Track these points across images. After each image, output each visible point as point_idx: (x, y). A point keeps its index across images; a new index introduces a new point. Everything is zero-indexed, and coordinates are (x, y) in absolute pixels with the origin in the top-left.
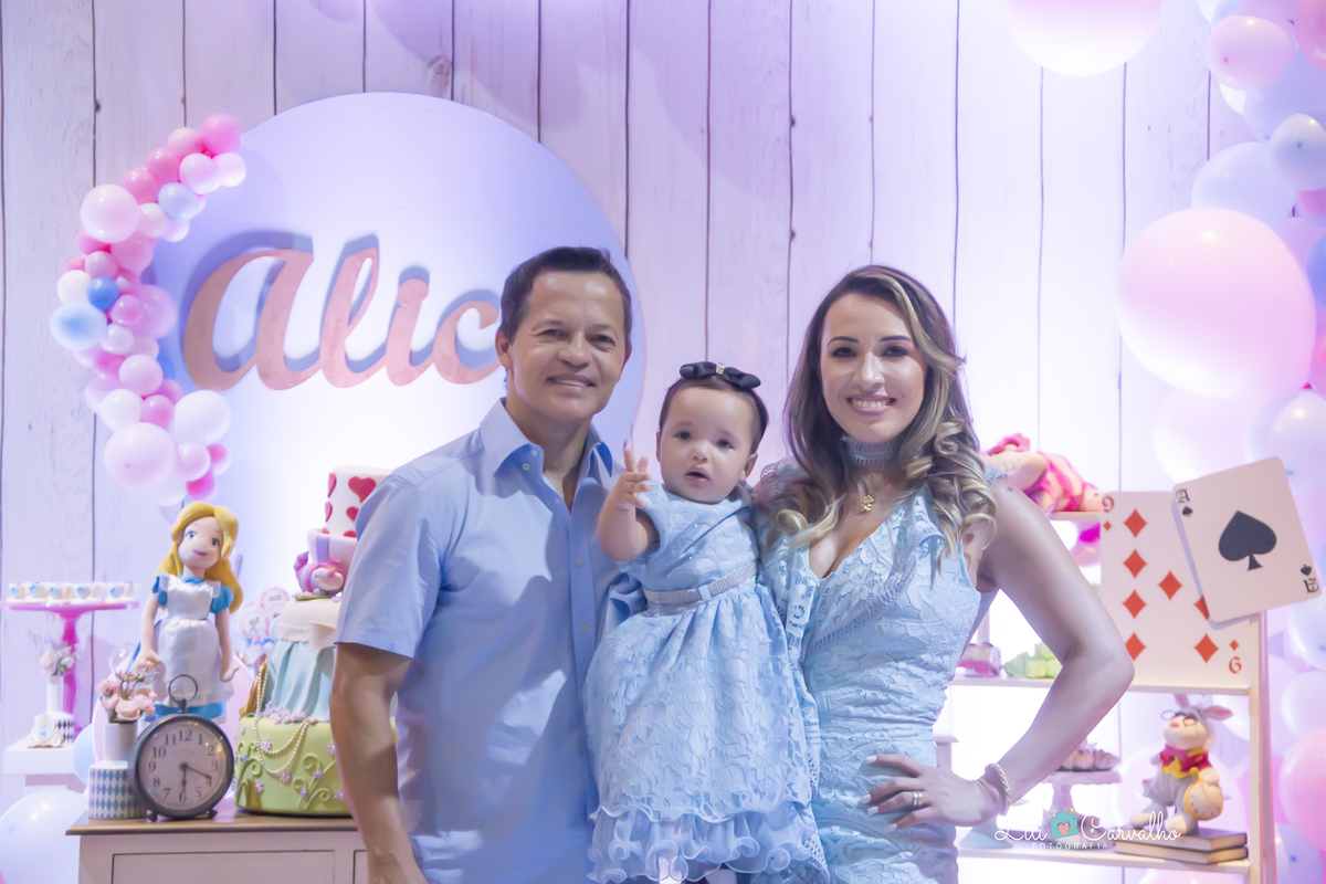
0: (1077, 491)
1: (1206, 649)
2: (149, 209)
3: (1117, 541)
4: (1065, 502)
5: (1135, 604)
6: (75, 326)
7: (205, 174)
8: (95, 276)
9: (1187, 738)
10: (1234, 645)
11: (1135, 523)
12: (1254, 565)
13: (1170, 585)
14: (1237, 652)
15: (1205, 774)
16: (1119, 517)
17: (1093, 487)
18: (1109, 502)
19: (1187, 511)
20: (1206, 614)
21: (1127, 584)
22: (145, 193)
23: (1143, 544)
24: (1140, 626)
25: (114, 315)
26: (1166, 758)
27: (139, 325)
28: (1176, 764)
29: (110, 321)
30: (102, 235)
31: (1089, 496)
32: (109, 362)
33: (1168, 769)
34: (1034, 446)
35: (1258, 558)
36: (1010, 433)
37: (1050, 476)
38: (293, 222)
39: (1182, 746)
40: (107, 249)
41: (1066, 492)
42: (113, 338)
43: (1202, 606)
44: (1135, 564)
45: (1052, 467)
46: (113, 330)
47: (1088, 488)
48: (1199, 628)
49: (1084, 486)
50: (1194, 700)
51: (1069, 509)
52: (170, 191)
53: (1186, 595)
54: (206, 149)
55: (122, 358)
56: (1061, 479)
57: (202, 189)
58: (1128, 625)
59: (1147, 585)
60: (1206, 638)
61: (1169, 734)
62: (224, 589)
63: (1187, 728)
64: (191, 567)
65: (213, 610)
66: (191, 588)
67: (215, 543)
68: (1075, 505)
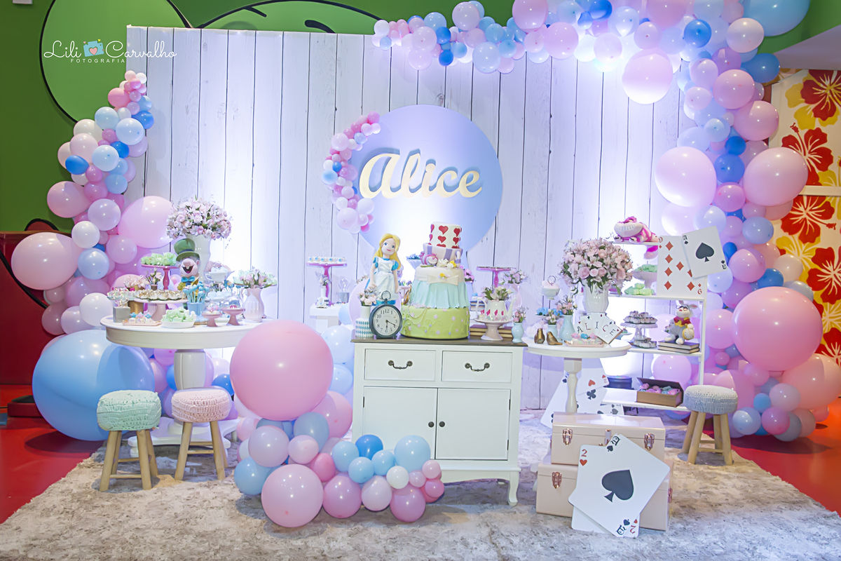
0: (650, 235)
1: (691, 286)
2: (351, 140)
3: (663, 252)
4: (646, 239)
5: (668, 272)
6: (328, 177)
7: (370, 129)
8: (335, 162)
9: (685, 314)
10: (700, 285)
11: (669, 246)
12: (707, 260)
13: (680, 266)
14: (701, 287)
15: (690, 326)
16: (664, 244)
19: (686, 243)
20: (691, 275)
21: (666, 265)
22: (351, 136)
23: (671, 253)
24: (670, 279)
25: (340, 174)
26: (676, 320)
27: (347, 177)
28: (680, 322)
29: (339, 176)
30: (337, 148)
31: (654, 237)
32: (338, 188)
33: (677, 324)
34: (638, 221)
35: (708, 258)
36: (630, 216)
37: (643, 231)
38: (395, 146)
39: (682, 317)
40: (338, 153)
41: (647, 236)
42: (340, 181)
43: (690, 273)
44: (669, 259)
45: (643, 229)
46: (340, 178)
47: (654, 234)
48: (689, 280)
49: (652, 233)
50: (685, 302)
51: (646, 241)
52: (358, 135)
53: (685, 269)
54: (369, 122)
55: (342, 187)
56: (646, 231)
57: (367, 134)
58: (666, 279)
59: (673, 266)
60: (691, 283)
61: (677, 313)
62: (396, 262)
63: (685, 312)
64: (385, 254)
65: (392, 270)
66: (385, 261)
67: (393, 247)
68: (649, 240)
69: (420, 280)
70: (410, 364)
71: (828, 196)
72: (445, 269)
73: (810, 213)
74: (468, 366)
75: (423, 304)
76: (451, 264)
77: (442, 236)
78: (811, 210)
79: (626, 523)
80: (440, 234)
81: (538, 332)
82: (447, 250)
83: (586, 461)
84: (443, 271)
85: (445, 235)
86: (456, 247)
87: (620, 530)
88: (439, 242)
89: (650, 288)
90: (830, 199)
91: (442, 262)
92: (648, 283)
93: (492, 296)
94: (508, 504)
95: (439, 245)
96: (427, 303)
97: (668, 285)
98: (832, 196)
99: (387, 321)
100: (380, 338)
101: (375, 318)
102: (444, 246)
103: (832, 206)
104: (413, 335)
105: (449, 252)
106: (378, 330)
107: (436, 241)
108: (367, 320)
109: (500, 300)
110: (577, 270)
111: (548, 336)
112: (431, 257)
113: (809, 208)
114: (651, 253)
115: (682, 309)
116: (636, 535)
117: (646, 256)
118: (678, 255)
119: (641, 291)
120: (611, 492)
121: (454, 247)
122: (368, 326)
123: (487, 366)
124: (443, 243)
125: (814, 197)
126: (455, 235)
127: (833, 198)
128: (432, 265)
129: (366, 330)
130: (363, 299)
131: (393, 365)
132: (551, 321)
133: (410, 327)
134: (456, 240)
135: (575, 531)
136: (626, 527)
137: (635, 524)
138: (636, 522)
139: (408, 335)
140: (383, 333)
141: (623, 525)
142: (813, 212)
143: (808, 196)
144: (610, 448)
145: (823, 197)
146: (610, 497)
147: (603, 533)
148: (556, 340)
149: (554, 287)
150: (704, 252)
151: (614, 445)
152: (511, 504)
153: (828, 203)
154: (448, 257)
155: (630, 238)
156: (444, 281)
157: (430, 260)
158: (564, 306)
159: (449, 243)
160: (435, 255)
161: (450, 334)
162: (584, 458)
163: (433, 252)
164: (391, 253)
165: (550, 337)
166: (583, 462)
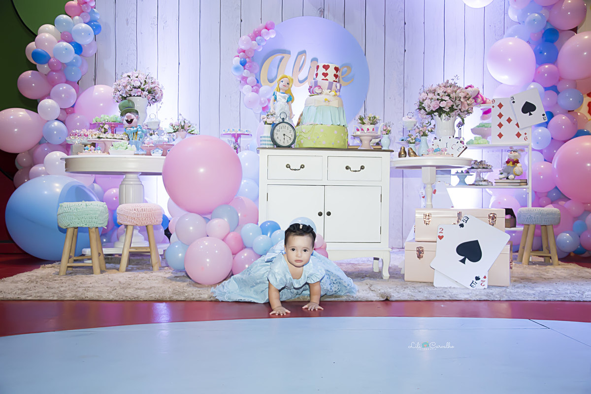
0: (485, 99)
1: (518, 135)
2: (254, 42)
3: (496, 111)
4: (482, 102)
5: (500, 125)
6: (237, 69)
7: (267, 34)
8: (241, 58)
9: (515, 156)
10: (525, 134)
11: (500, 106)
12: (530, 114)
13: (509, 120)
14: (526, 135)
15: (518, 165)
16: (496, 105)
18: (494, 101)
19: (514, 102)
20: (518, 127)
21: (499, 120)
22: (253, 39)
23: (502, 111)
24: (502, 130)
25: (246, 67)
26: (508, 162)
27: (250, 70)
28: (511, 163)
29: (244, 69)
30: (243, 48)
31: (488, 100)
32: (244, 79)
33: (509, 164)
34: (475, 88)
35: (531, 112)
36: (469, 85)
37: (479, 95)
38: (286, 47)
39: (513, 158)
40: (244, 51)
41: (483, 99)
42: (245, 73)
43: (517, 125)
44: (500, 116)
45: (479, 93)
46: (245, 71)
48: (517, 130)
49: (487, 98)
51: (482, 104)
52: (259, 38)
53: (513, 123)
54: (267, 28)
55: (247, 78)
57: (266, 38)
58: (499, 130)
59: (503, 120)
60: (518, 132)
61: (509, 156)
62: (290, 96)
63: (514, 154)
64: (282, 89)
65: (287, 101)
66: (283, 95)
67: (288, 84)
68: (484, 103)
69: (309, 105)
70: (302, 167)
72: (328, 96)
74: (347, 168)
75: (312, 122)
76: (333, 93)
77: (325, 72)
79: (477, 278)
80: (324, 71)
81: (401, 149)
82: (330, 82)
83: (443, 237)
84: (328, 97)
85: (327, 72)
86: (337, 82)
87: (473, 284)
88: (323, 77)
89: (486, 139)
91: (326, 91)
92: (484, 136)
93: (364, 121)
94: (382, 278)
95: (323, 79)
96: (314, 121)
97: (500, 136)
99: (284, 135)
100: (279, 147)
101: (275, 131)
102: (327, 80)
104: (305, 146)
105: (331, 84)
106: (278, 141)
107: (321, 77)
108: (269, 135)
109: (371, 124)
110: (429, 103)
111: (409, 151)
112: (317, 88)
114: (486, 116)
115: (512, 152)
116: (486, 287)
117: (482, 118)
118: (506, 112)
119: (479, 142)
120: (464, 257)
121: (334, 81)
122: (270, 139)
123: (362, 168)
124: (326, 78)
126: (335, 72)
128: (318, 94)
129: (268, 143)
130: (265, 120)
131: (290, 167)
132: (411, 141)
133: (302, 140)
134: (336, 76)
135: (436, 287)
136: (477, 281)
137: (484, 280)
138: (485, 277)
139: (301, 146)
140: (281, 143)
141: (475, 280)
144: (462, 226)
146: (463, 261)
147: (458, 287)
148: (415, 153)
149: (413, 119)
150: (528, 108)
151: (464, 223)
152: (384, 278)
154: (330, 88)
156: (327, 104)
157: (317, 90)
158: (421, 129)
159: (331, 78)
160: (319, 86)
161: (333, 144)
162: (441, 235)
163: (319, 84)
164: (286, 88)
165: (410, 151)
166: (441, 237)
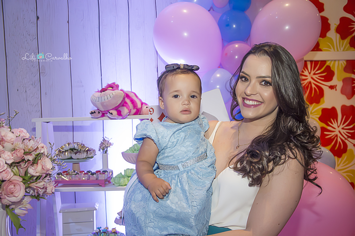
0: (139, 106)
4: (134, 111)
17: (146, 104)
18: (152, 110)
31: (144, 108)
41: (135, 107)
47: (144, 105)
49: (142, 104)
51: (134, 114)
56: (133, 101)
68: (138, 112)
71: (328, 61)
73: (314, 77)
78: (314, 74)
90: (330, 63)
98: (332, 61)
103: (332, 69)
113: (313, 72)
125: (316, 62)
127: (333, 62)
142: (317, 76)
143: (311, 62)
145: (323, 62)
153: (328, 67)
155: (108, 111)
